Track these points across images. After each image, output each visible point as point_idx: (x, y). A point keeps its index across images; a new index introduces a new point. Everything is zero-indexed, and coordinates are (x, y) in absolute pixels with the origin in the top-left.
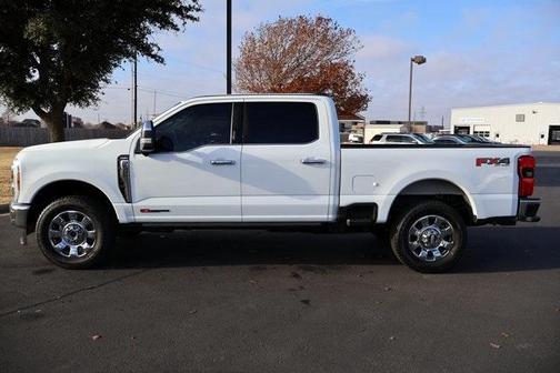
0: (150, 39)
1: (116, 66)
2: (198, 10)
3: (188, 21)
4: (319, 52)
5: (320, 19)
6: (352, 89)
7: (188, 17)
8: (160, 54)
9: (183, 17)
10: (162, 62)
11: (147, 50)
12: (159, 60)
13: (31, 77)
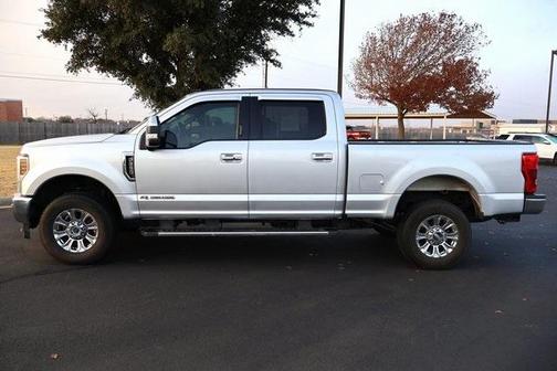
0: (269, 45)
1: (239, 71)
2: (314, 16)
3: (304, 26)
4: (441, 48)
5: (443, 15)
6: (476, 86)
7: (304, 23)
8: (278, 58)
9: (300, 23)
10: (280, 66)
11: (267, 55)
12: (277, 64)
13: (170, 82)
